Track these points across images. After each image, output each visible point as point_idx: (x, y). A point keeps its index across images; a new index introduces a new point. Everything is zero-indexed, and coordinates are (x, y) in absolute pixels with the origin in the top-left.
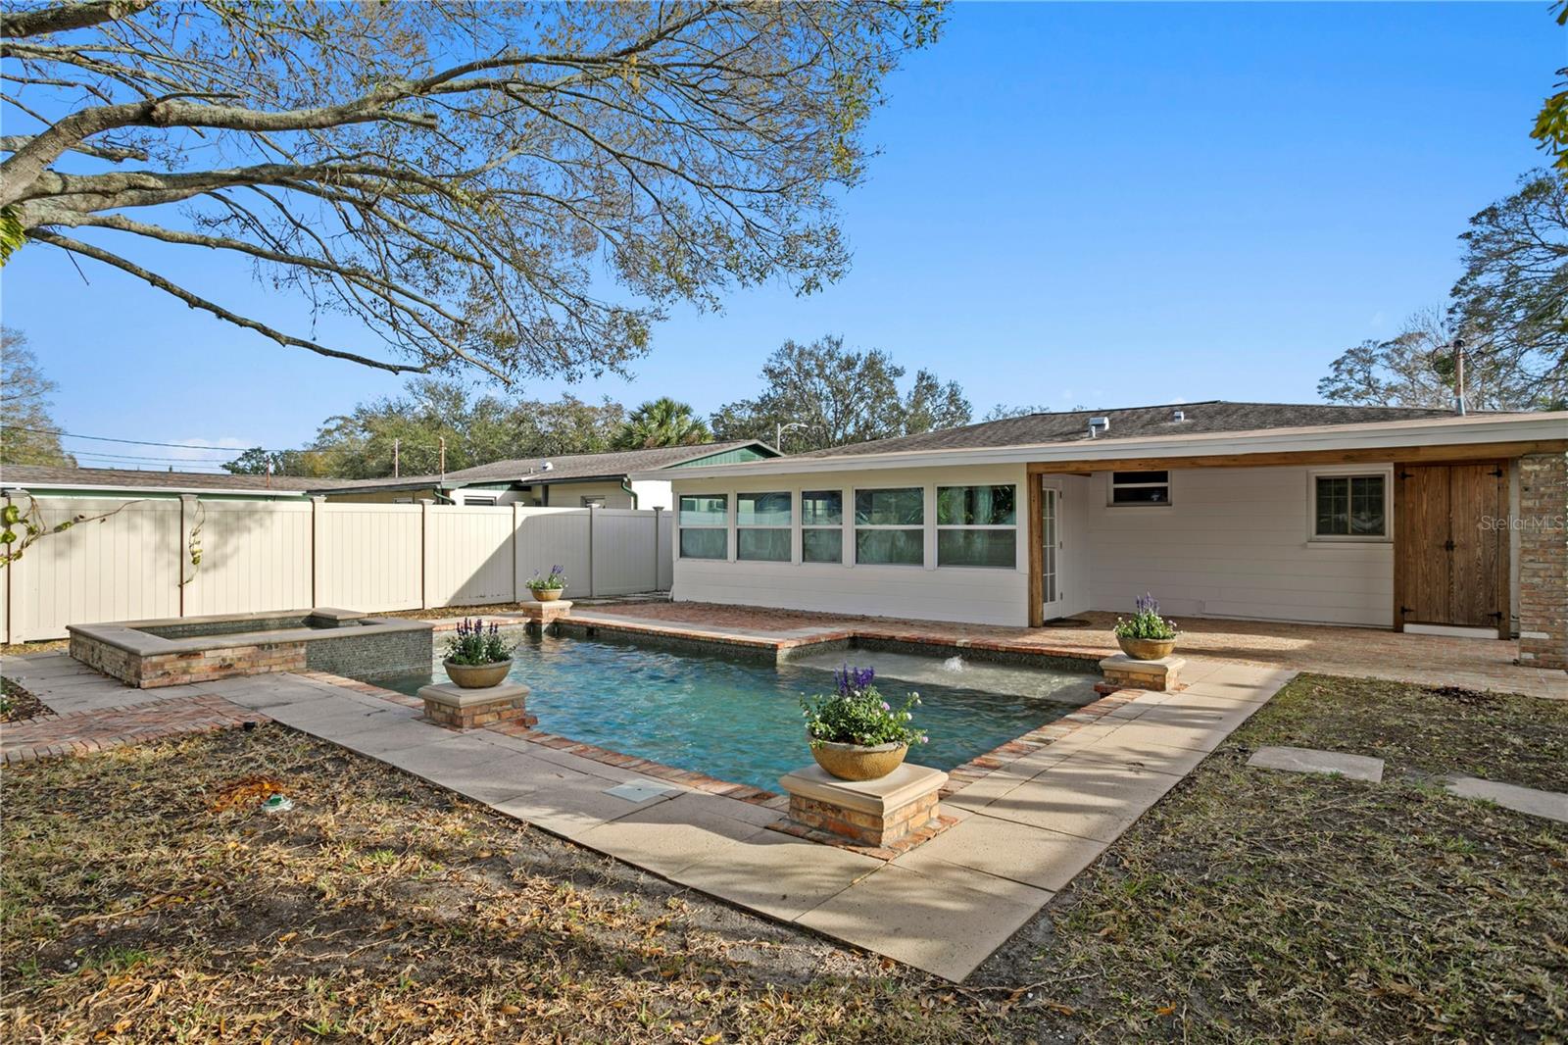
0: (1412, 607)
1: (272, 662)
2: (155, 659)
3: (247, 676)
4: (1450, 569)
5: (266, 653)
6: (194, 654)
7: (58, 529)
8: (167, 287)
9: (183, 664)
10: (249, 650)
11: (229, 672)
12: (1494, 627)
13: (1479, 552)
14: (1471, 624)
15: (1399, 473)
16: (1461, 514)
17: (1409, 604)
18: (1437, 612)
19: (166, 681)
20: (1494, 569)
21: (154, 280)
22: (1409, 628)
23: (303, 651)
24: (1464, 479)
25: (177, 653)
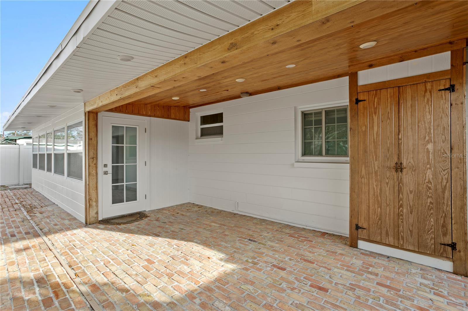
0: (365, 225)
4: (400, 191)
12: (447, 258)
13: (429, 174)
14: (421, 249)
15: (354, 99)
16: (410, 134)
17: (362, 223)
18: (387, 234)
20: (447, 194)
22: (362, 244)
24: (413, 98)
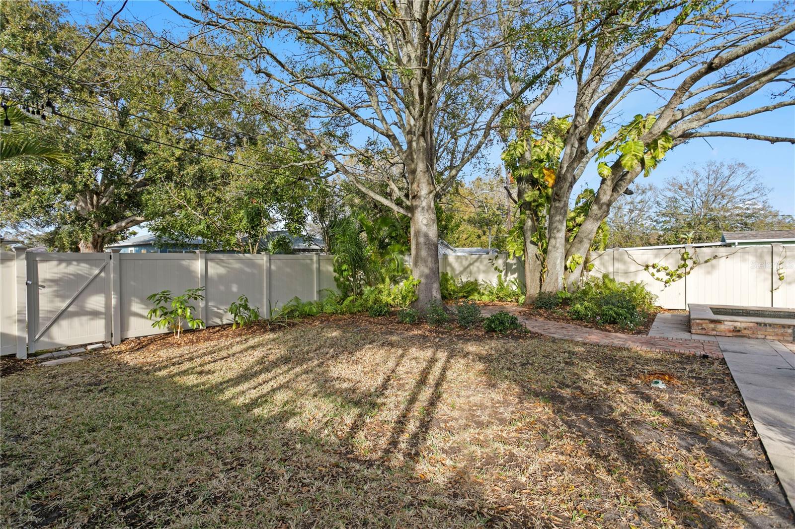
1: (766, 333)
2: (698, 321)
3: (749, 338)
5: (763, 328)
6: (719, 322)
7: (706, 262)
8: (755, 138)
9: (712, 326)
10: (752, 325)
11: (738, 334)
19: (704, 332)
23: (790, 331)
25: (709, 320)
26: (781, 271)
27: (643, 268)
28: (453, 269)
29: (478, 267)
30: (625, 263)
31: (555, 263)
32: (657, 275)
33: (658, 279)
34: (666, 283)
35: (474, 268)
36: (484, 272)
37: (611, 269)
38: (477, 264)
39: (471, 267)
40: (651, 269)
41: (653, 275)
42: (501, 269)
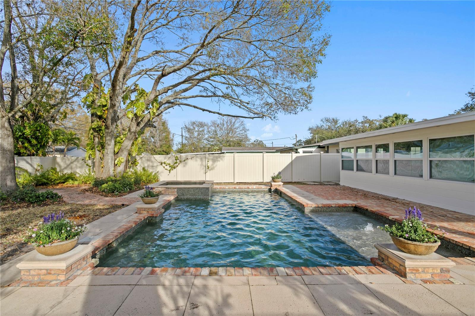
5: (168, 190)
6: (154, 188)
7: (184, 161)
8: (197, 108)
10: (164, 189)
21: (195, 107)
23: (176, 190)
26: (208, 165)
27: (160, 164)
28: (60, 166)
29: (76, 165)
30: (152, 162)
31: (108, 162)
32: (166, 167)
33: (166, 169)
34: (170, 171)
35: (74, 165)
36: (80, 167)
37: (146, 165)
38: (75, 163)
39: (72, 165)
40: (163, 164)
41: (164, 167)
42: (90, 165)
